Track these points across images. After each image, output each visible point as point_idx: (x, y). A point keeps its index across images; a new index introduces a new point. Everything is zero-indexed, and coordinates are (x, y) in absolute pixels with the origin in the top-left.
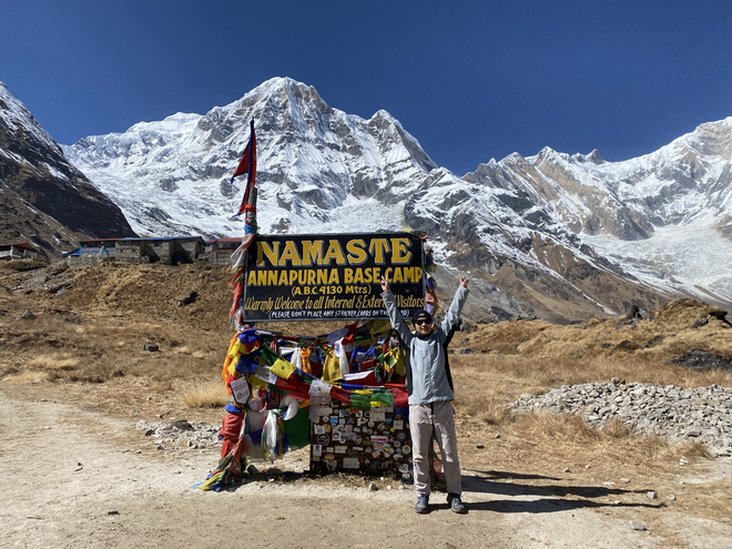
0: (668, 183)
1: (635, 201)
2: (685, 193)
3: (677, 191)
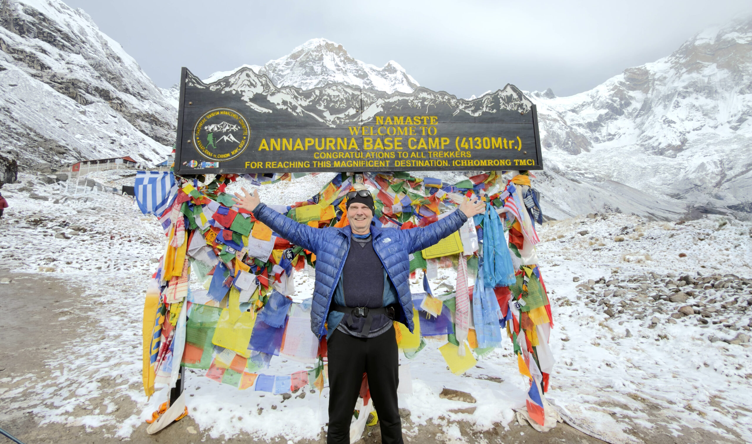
0: (603, 112)
1: (579, 125)
2: (616, 119)
3: (610, 118)
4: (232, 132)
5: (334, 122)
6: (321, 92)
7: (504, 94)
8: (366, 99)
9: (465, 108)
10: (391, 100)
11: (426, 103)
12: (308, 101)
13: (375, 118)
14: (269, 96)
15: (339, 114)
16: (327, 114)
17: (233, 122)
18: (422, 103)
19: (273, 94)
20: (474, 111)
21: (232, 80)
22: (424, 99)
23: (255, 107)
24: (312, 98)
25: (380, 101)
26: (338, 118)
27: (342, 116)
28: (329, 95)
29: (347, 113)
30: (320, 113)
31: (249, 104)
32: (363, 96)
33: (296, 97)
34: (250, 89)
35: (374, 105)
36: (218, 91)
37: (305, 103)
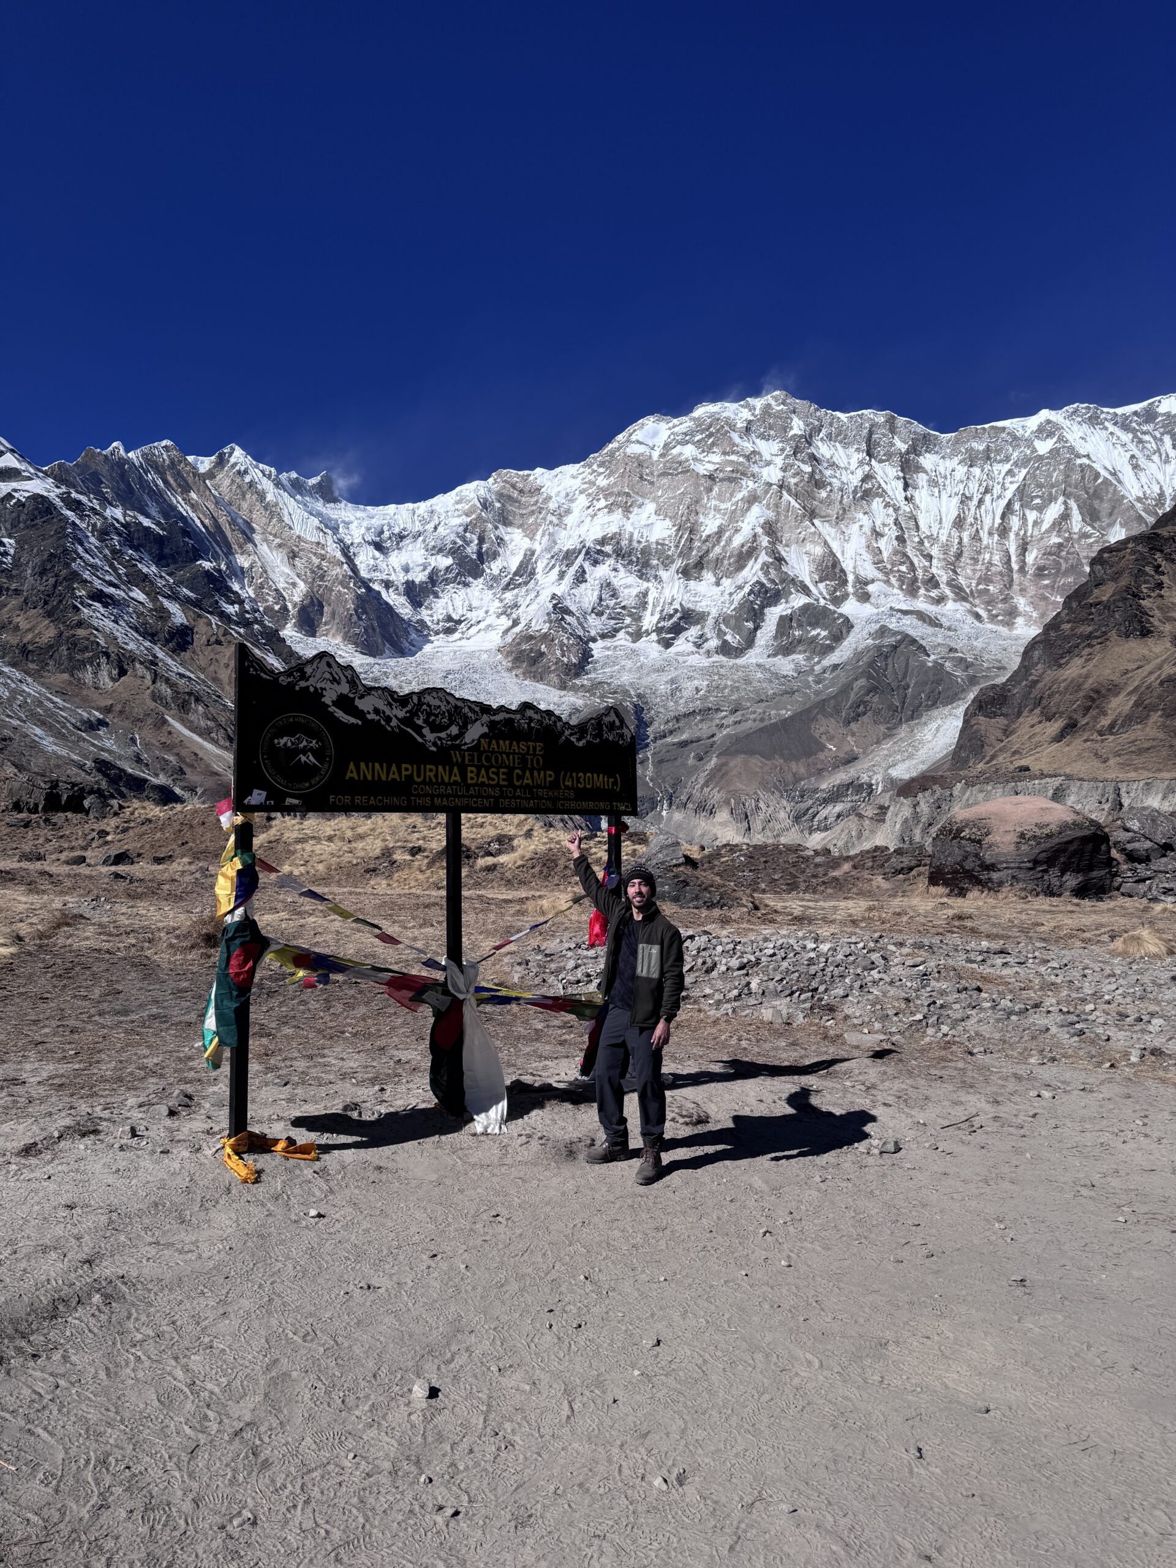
1: (387, 584)
4: (311, 750)
5: (435, 744)
6: (419, 699)
7: (606, 720)
8: (470, 714)
9: (571, 734)
10: (497, 718)
11: (532, 725)
12: (405, 710)
13: (479, 740)
14: (357, 700)
15: (440, 732)
16: (426, 731)
17: (312, 734)
18: (529, 724)
19: (362, 697)
20: (579, 740)
21: (308, 670)
22: (531, 719)
23: (339, 714)
24: (409, 707)
25: (485, 718)
26: (440, 739)
27: (443, 735)
28: (429, 705)
29: (448, 732)
30: (418, 729)
31: (332, 709)
32: (466, 710)
33: (390, 705)
34: (332, 686)
35: (478, 723)
36: (291, 686)
37: (401, 714)
